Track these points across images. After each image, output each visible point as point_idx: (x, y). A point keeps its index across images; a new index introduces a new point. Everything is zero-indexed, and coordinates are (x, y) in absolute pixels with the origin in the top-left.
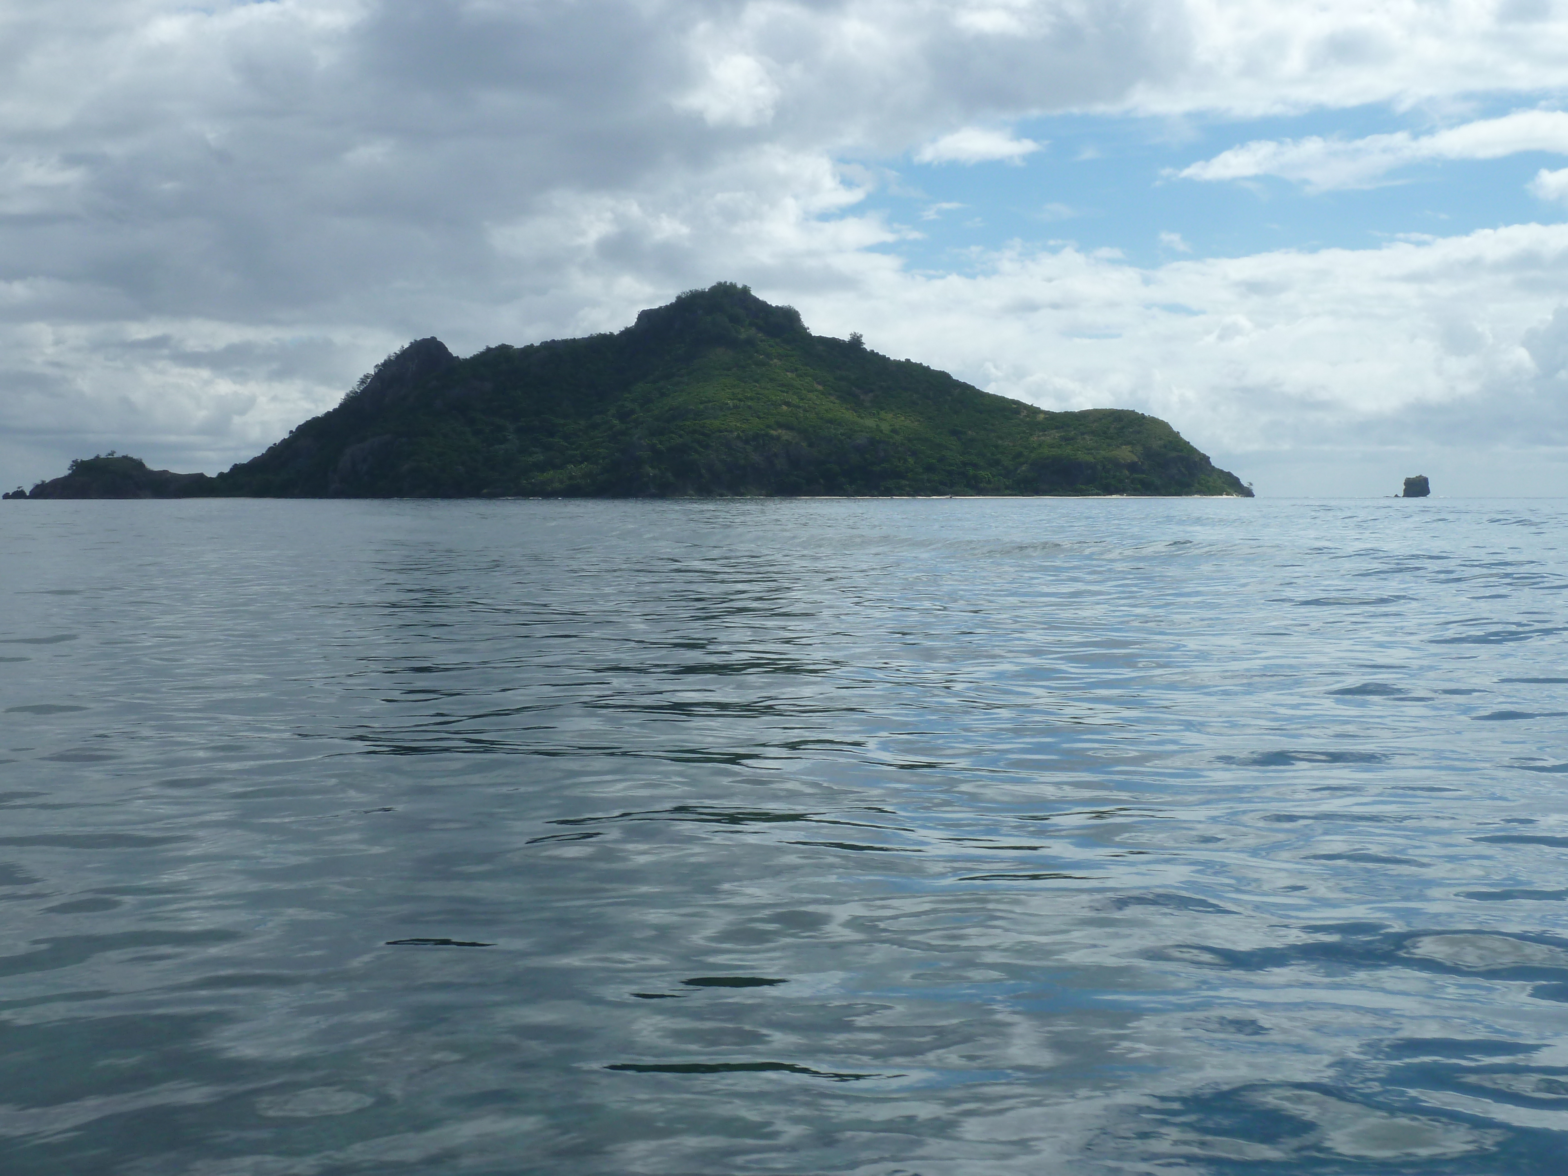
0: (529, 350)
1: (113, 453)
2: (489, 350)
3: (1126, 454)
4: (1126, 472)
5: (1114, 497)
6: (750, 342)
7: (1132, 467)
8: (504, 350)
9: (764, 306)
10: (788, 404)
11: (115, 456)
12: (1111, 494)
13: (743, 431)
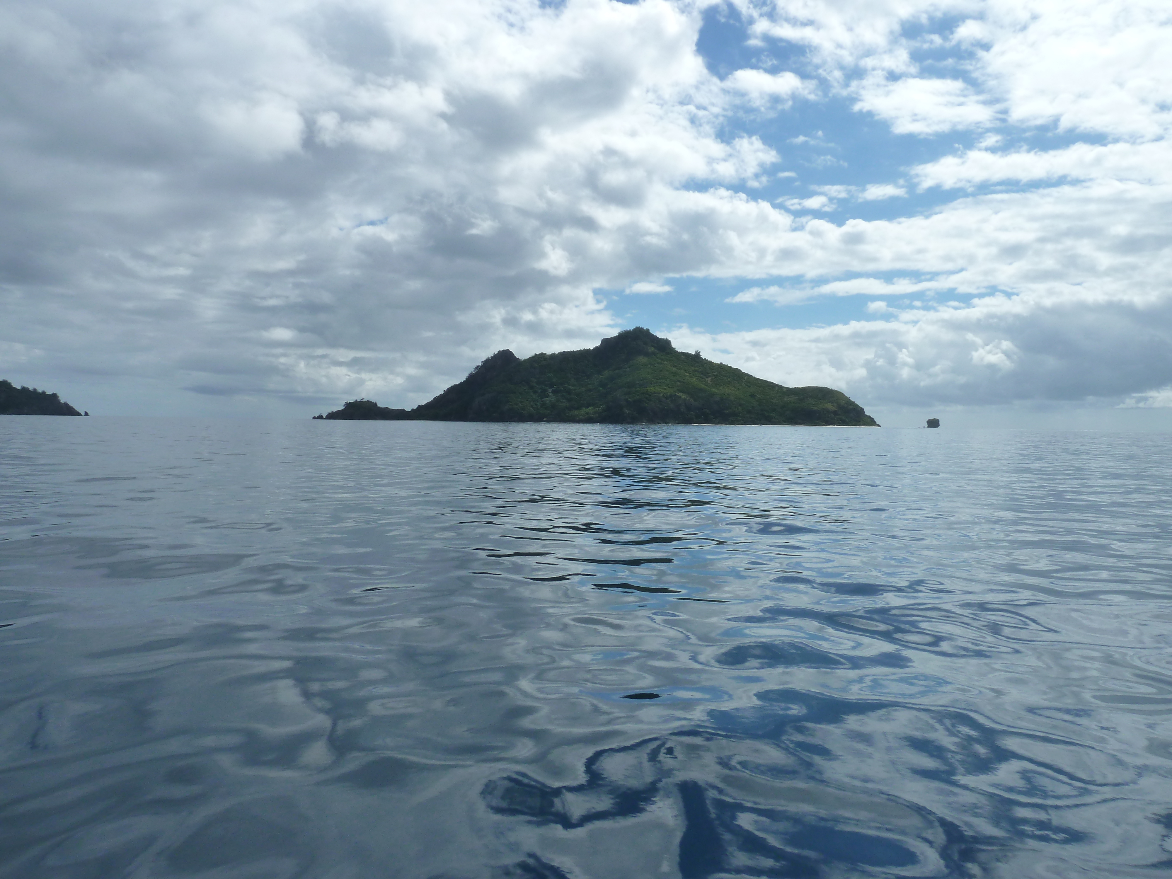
0: (553, 356)
1: (363, 399)
2: (536, 355)
3: (830, 407)
4: (833, 415)
5: (831, 426)
6: (653, 353)
7: (835, 413)
8: (542, 355)
9: (656, 338)
10: (679, 381)
11: (364, 400)
12: (829, 425)
13: (665, 393)
